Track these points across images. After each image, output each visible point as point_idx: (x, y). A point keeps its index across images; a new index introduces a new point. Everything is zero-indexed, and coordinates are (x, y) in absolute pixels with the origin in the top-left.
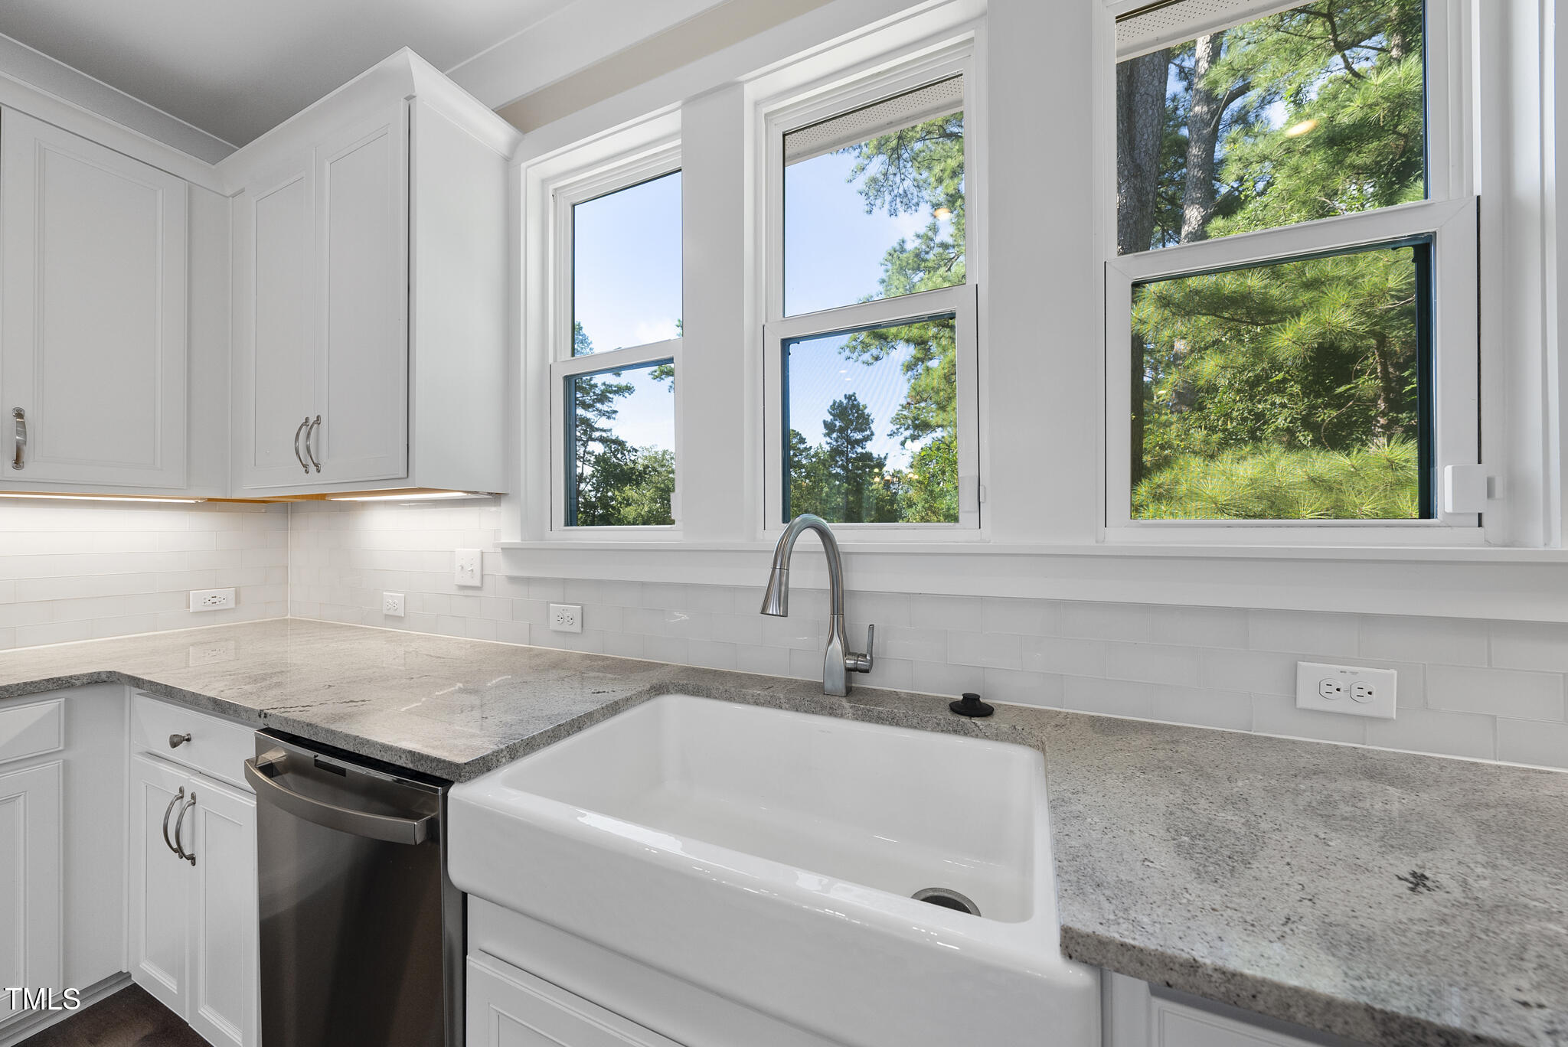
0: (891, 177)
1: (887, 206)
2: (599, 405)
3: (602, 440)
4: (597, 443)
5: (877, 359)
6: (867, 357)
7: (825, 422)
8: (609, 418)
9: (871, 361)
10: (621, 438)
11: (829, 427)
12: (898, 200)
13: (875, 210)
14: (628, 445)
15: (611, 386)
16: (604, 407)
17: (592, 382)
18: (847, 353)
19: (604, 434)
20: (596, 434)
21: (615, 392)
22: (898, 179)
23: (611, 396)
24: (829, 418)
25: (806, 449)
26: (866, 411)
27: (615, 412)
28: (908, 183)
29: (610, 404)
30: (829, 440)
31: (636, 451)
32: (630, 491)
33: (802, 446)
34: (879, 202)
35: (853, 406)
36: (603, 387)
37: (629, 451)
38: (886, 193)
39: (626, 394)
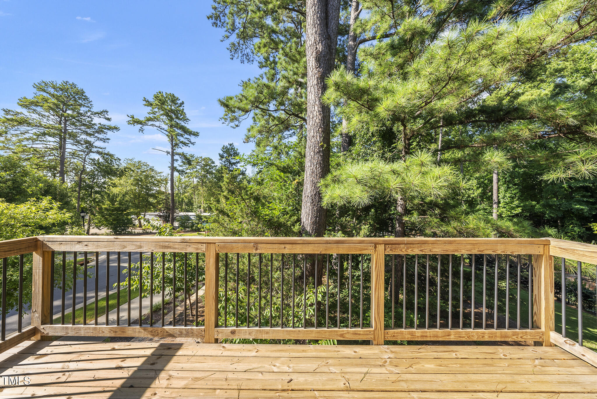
0: (241, 46)
1: (240, 58)
2: (96, 135)
3: (98, 152)
4: (95, 154)
5: (237, 126)
6: (232, 124)
7: (219, 154)
8: (104, 142)
9: (235, 127)
10: (111, 152)
11: (222, 157)
12: (245, 57)
13: (234, 58)
14: (116, 157)
15: (104, 126)
16: (101, 136)
17: (93, 123)
18: (223, 121)
19: (100, 150)
20: (94, 150)
21: (108, 129)
22: (244, 47)
23: (105, 131)
24: (221, 152)
25: (215, 166)
26: (238, 151)
27: (108, 139)
28: (248, 50)
29: (105, 135)
30: (221, 162)
31: (120, 160)
32: (116, 180)
33: (213, 165)
34: (236, 55)
35: (232, 149)
36: (99, 125)
37: (115, 160)
38: (239, 52)
39: (115, 131)
